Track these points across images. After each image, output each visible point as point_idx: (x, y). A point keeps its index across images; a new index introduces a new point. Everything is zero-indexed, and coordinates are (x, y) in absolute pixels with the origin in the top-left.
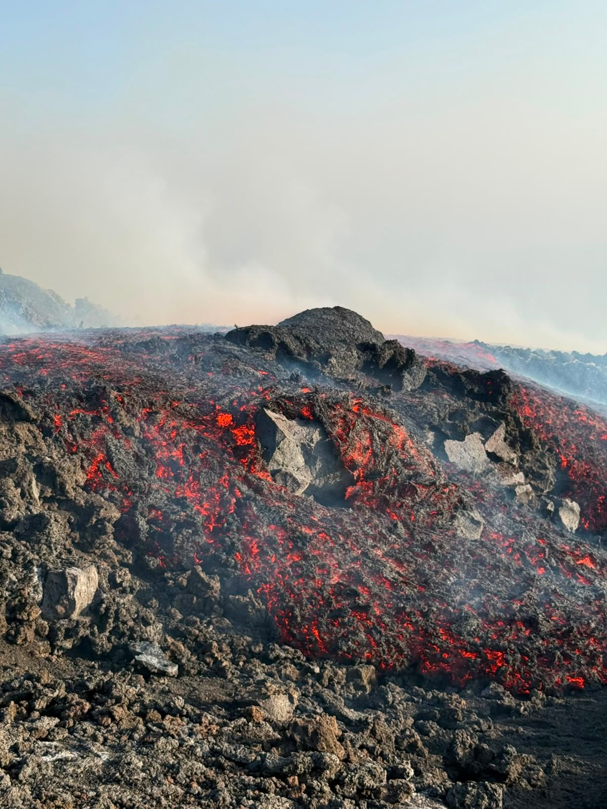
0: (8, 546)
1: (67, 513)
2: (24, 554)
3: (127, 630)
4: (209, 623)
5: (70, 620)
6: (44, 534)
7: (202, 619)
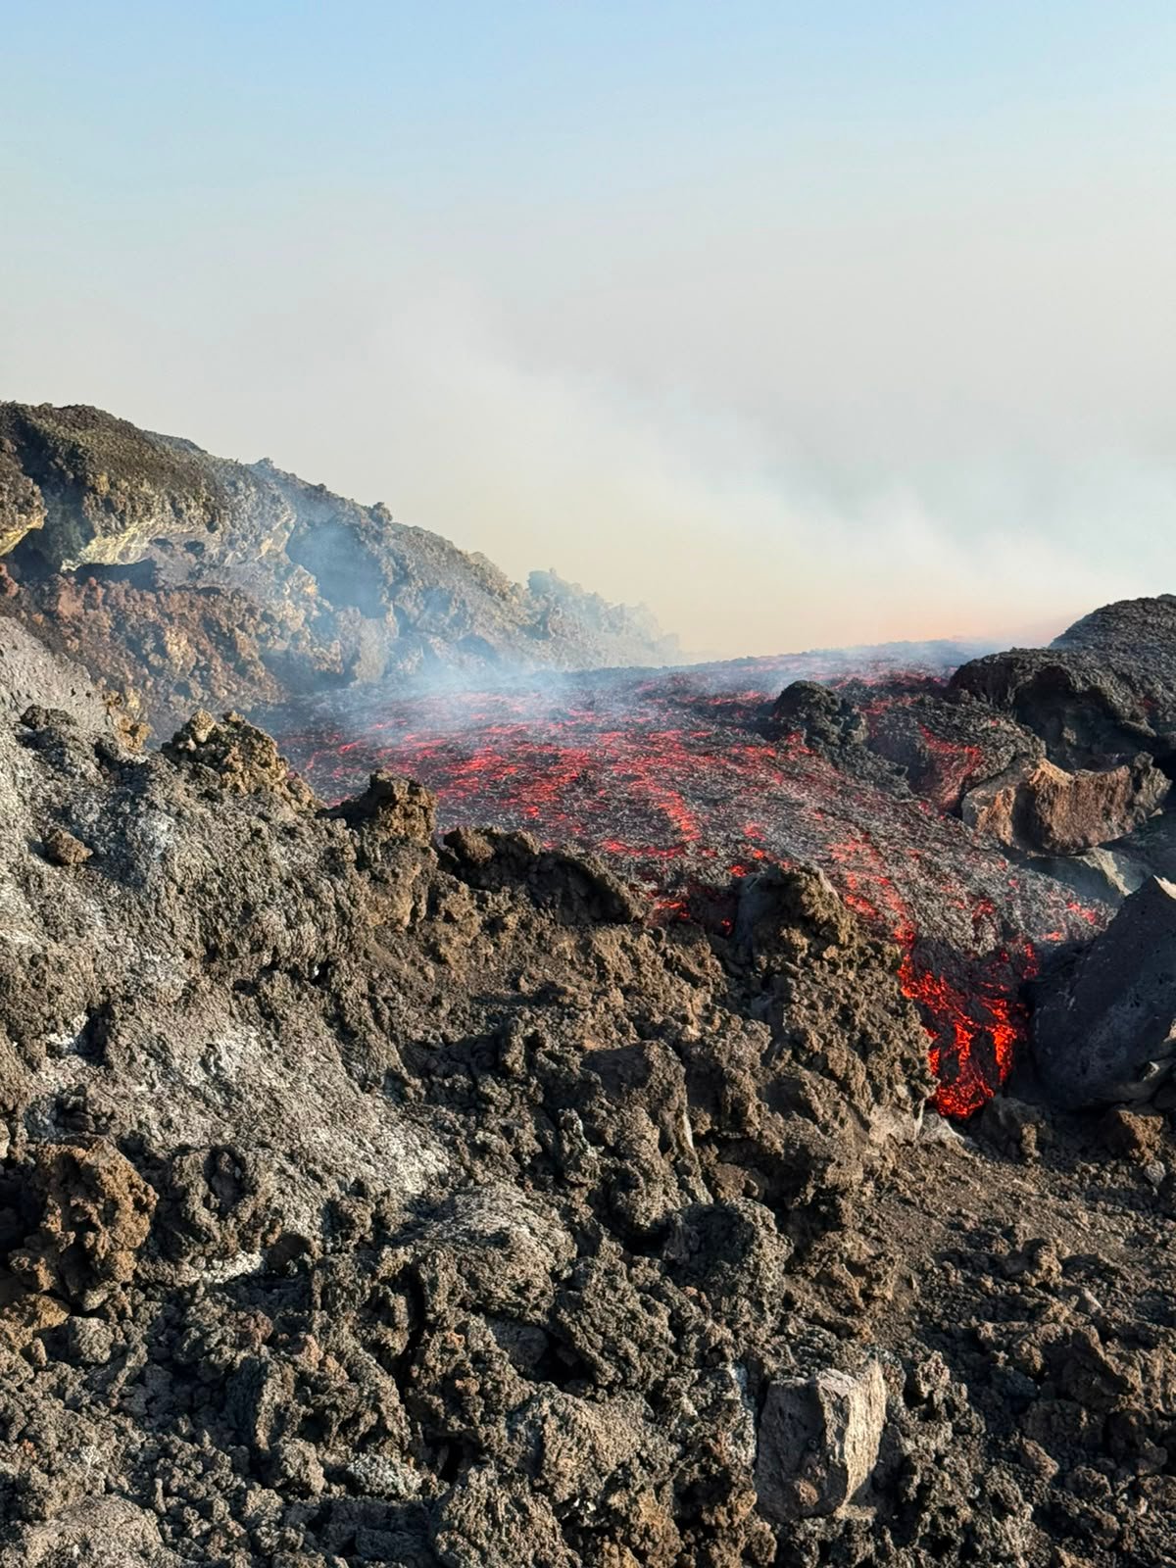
0: (660, 1306)
1: (740, 1171)
2: (700, 1329)
3: (958, 1532)
4: (1135, 1492)
5: (831, 1521)
6: (742, 1269)
7: (1114, 1478)
